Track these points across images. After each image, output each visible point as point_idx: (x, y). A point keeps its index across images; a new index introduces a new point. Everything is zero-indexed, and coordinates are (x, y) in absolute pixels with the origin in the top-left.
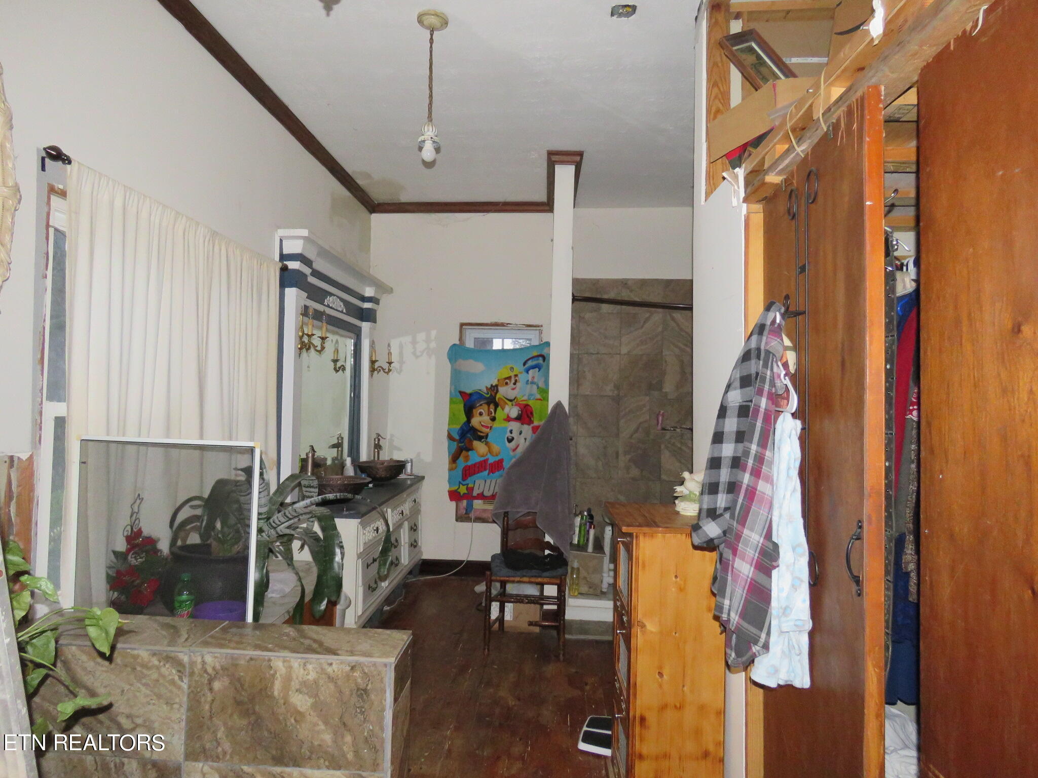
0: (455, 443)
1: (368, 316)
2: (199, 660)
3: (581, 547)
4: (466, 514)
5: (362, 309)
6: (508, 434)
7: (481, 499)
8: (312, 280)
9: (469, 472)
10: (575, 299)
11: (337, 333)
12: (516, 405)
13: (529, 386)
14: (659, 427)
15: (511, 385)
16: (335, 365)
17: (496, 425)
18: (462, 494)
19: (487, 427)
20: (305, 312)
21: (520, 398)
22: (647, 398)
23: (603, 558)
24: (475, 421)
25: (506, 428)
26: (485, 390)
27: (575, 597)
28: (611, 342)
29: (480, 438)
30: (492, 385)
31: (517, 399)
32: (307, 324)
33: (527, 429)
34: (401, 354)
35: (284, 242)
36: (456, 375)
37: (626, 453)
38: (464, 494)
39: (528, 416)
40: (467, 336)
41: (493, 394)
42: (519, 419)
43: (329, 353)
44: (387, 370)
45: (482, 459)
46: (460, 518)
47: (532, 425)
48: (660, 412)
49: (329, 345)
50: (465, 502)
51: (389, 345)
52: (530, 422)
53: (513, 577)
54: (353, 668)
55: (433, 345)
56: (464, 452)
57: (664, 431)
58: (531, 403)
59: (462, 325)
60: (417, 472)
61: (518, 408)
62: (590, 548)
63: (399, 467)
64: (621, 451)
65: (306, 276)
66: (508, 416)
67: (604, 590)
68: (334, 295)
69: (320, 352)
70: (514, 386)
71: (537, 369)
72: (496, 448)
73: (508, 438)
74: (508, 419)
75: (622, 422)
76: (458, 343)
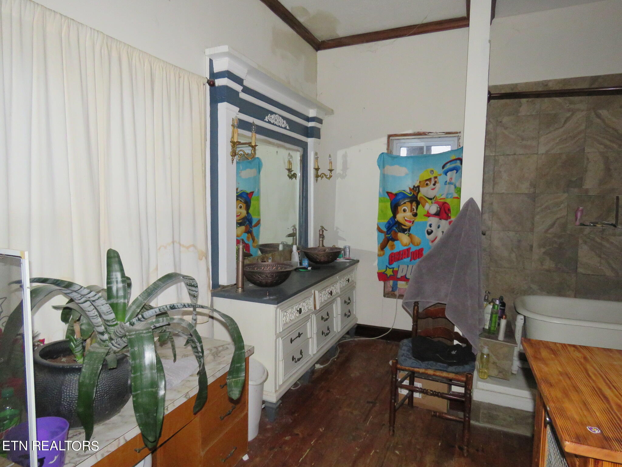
0: (383, 235)
1: (314, 133)
3: (492, 334)
4: (392, 291)
5: (307, 128)
6: (428, 228)
7: (404, 281)
9: (394, 258)
10: (491, 97)
12: (435, 203)
13: (447, 186)
14: (578, 223)
15: (431, 186)
17: (418, 220)
18: (388, 275)
19: (410, 222)
21: (439, 197)
22: (566, 195)
23: (513, 347)
24: (400, 217)
25: (426, 223)
26: (408, 191)
27: (483, 379)
28: (529, 143)
29: (404, 231)
30: (414, 187)
31: (436, 198)
33: (445, 224)
36: (384, 178)
37: (540, 246)
38: (390, 276)
39: (446, 213)
40: (395, 146)
41: (415, 194)
42: (437, 214)
44: (328, 176)
45: (406, 248)
46: (387, 295)
47: (449, 220)
48: (578, 208)
50: (391, 282)
52: (447, 218)
53: (418, 368)
56: (390, 242)
57: (582, 227)
58: (448, 201)
59: (389, 136)
60: (353, 257)
61: (437, 205)
62: (501, 336)
64: (535, 245)
65: (237, 93)
66: (428, 212)
67: (515, 372)
68: (276, 114)
70: (433, 187)
71: (455, 171)
72: (417, 239)
73: (427, 231)
74: (428, 215)
75: (537, 218)
76: (386, 151)
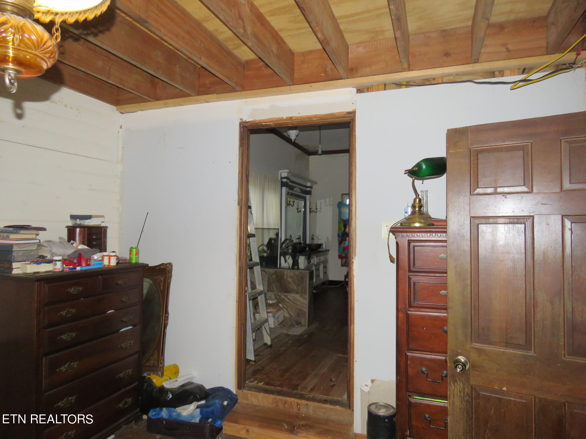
2: (270, 271)
8: (290, 184)
11: (298, 199)
16: (298, 210)
20: (288, 193)
24: (347, 230)
32: (288, 198)
34: (321, 206)
35: (282, 173)
43: (295, 206)
49: (295, 204)
51: (316, 203)
54: (300, 273)
55: (331, 202)
56: (343, 241)
63: (320, 246)
69: (292, 206)
